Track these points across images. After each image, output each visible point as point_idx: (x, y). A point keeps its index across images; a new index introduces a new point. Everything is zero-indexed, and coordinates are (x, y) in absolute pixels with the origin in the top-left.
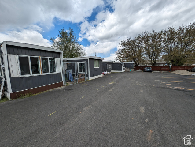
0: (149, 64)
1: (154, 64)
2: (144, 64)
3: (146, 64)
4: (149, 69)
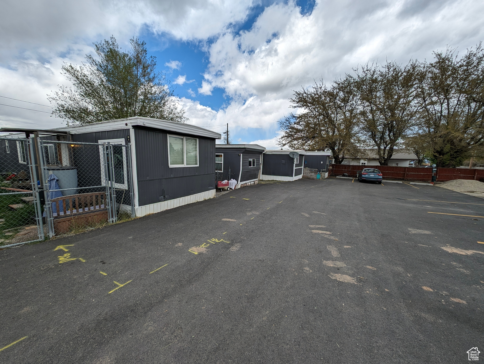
1: (386, 161)
3: (365, 159)
4: (373, 176)
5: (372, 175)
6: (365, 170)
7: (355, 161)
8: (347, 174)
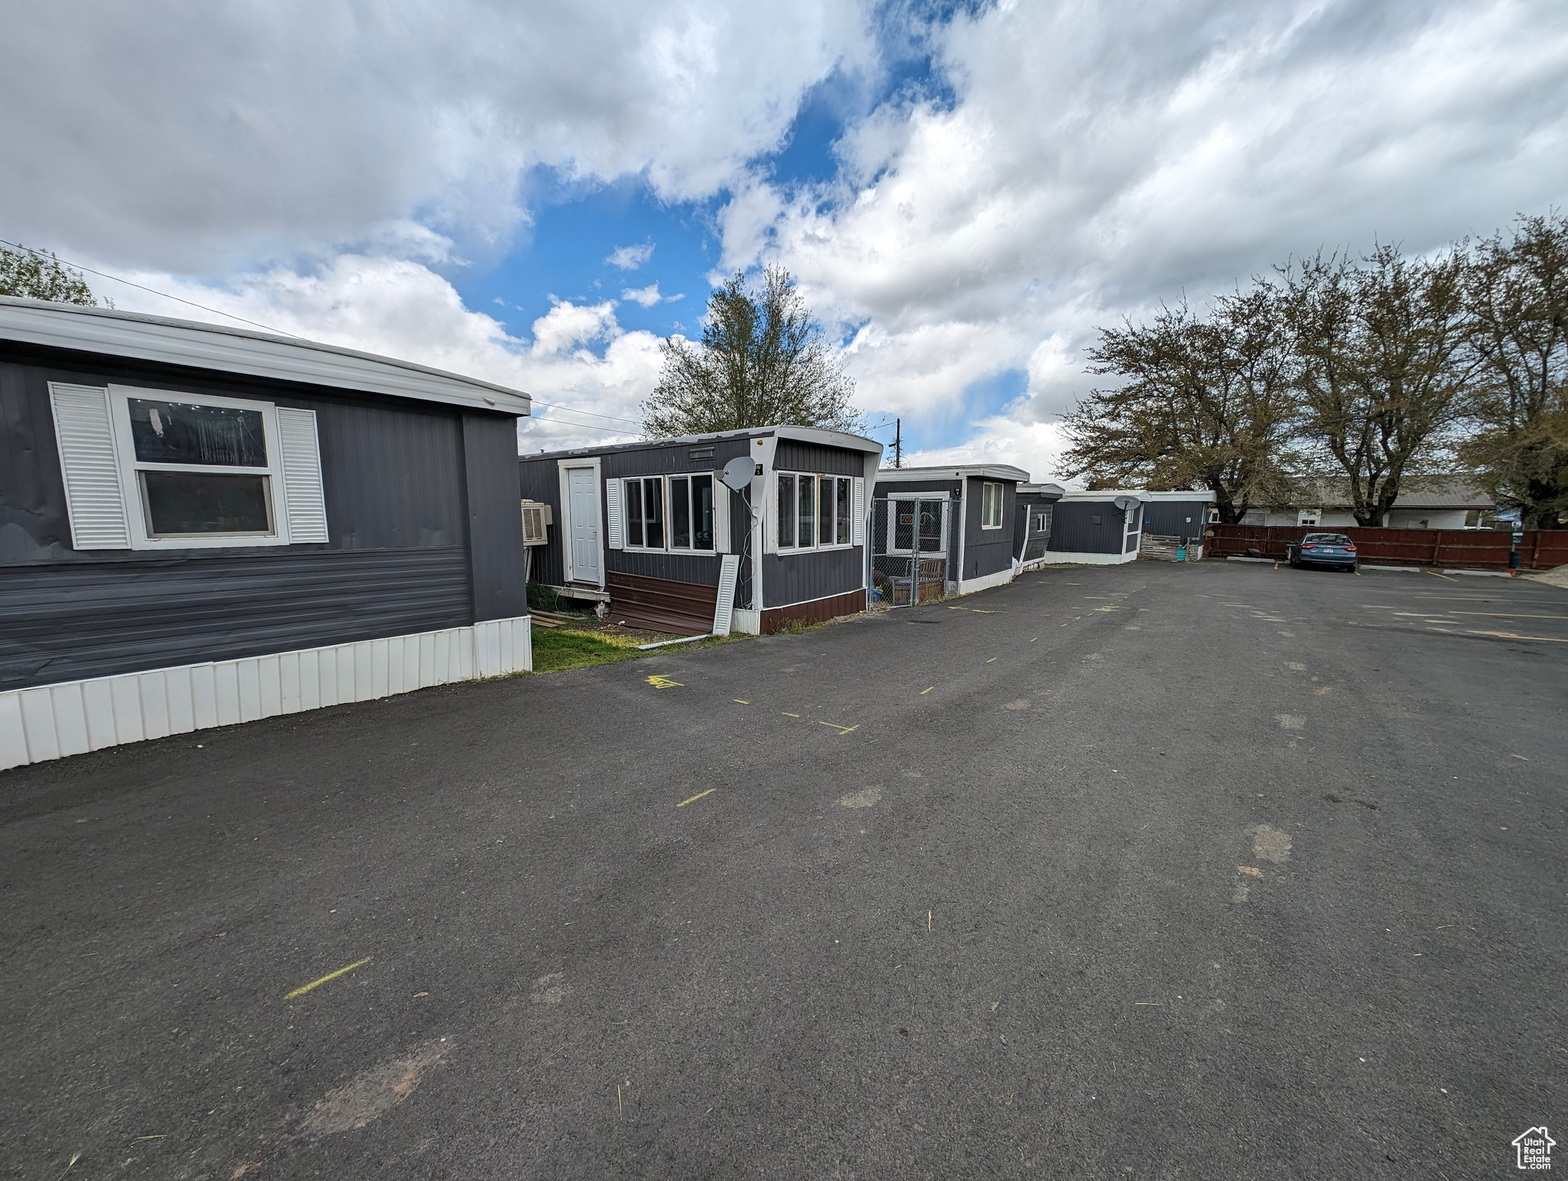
0: (1337, 510)
1: (1376, 513)
2: (1295, 510)
3: (1311, 508)
4: (1332, 551)
5: (1329, 551)
6: (1311, 539)
7: (1280, 515)
8: (1258, 551)
